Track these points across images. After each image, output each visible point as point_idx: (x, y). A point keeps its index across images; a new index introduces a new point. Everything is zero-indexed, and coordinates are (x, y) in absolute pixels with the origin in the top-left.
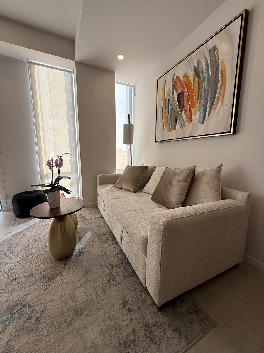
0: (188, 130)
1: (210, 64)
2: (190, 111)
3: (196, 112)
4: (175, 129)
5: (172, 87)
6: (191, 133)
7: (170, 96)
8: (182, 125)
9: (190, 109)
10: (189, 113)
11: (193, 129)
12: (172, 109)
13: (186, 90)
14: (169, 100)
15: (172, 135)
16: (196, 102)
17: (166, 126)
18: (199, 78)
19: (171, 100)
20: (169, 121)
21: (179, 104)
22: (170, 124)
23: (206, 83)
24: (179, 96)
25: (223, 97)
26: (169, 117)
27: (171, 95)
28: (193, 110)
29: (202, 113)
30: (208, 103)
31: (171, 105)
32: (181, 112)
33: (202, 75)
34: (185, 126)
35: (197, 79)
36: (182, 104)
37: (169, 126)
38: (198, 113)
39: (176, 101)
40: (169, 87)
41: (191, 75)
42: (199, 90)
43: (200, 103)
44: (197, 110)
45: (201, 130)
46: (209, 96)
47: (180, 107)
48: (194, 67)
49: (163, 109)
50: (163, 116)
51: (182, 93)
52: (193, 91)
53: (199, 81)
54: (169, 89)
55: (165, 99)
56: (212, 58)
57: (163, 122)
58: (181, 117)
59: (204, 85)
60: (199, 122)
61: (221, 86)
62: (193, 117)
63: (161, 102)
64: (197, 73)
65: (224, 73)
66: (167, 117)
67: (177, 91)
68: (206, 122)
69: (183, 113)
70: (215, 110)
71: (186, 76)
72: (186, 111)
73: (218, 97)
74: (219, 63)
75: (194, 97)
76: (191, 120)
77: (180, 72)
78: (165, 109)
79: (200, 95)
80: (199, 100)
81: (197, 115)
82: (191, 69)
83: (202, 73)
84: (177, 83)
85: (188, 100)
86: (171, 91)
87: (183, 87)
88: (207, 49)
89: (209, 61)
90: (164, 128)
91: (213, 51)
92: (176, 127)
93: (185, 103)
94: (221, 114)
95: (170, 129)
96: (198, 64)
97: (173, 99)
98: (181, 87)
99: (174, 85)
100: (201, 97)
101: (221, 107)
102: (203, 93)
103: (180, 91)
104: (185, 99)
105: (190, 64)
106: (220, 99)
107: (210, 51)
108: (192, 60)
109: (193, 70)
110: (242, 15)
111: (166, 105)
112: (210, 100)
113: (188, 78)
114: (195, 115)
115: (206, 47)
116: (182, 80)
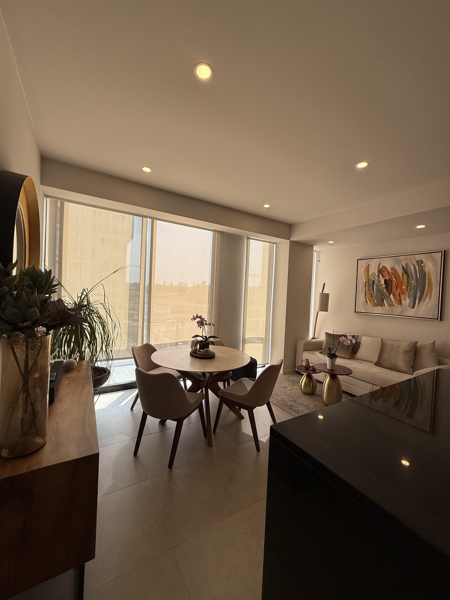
0: (397, 309)
1: (418, 270)
2: (400, 296)
3: (405, 298)
5: (378, 272)
6: (401, 312)
7: (375, 278)
8: (390, 305)
9: (399, 294)
10: (398, 298)
11: (403, 310)
12: (378, 290)
13: (394, 279)
14: (374, 281)
15: (378, 310)
16: (406, 292)
17: (370, 301)
18: (408, 275)
19: (376, 282)
20: (374, 297)
21: (387, 287)
22: (375, 301)
23: (415, 281)
24: (386, 281)
25: (431, 295)
26: (374, 295)
27: (376, 278)
28: (402, 297)
29: (412, 301)
30: (418, 296)
31: (377, 286)
32: (390, 294)
33: (411, 275)
34: (394, 306)
35: (405, 276)
36: (389, 288)
38: (408, 300)
39: (383, 284)
40: (374, 270)
41: (400, 271)
42: (408, 283)
43: (409, 293)
44: (407, 297)
45: (411, 312)
46: (418, 291)
47: (387, 290)
48: (403, 266)
49: (365, 286)
50: (366, 291)
51: (391, 281)
52: (402, 283)
53: (408, 278)
54: (374, 272)
55: (369, 280)
56: (419, 267)
57: (366, 296)
58: (389, 299)
59: (413, 282)
60: (409, 306)
61: (429, 288)
62: (403, 301)
63: (362, 280)
64: (405, 271)
65: (430, 278)
66: (371, 294)
67: (383, 276)
68: (416, 308)
69: (391, 296)
70: (425, 300)
71: (393, 269)
72: (394, 295)
73: (426, 294)
74: (426, 273)
75: (404, 287)
76: (400, 303)
77: (388, 264)
78: (369, 286)
79: (409, 288)
80: (408, 291)
81: (407, 301)
82: (398, 265)
83: (411, 273)
84: (383, 271)
85: (397, 288)
86: (377, 275)
87: (390, 276)
88: (415, 259)
89: (417, 268)
90: (367, 302)
91: (420, 263)
92: (382, 305)
93: (394, 289)
94: (429, 306)
95: (376, 305)
96: (406, 265)
97: (379, 281)
98: (389, 276)
99: (381, 271)
100: (410, 289)
101: (429, 301)
102: (412, 287)
103: (387, 278)
104: (394, 286)
105: (398, 262)
106: (429, 295)
107: (417, 262)
108: (400, 260)
109: (401, 267)
110: (442, 252)
111: (370, 284)
112: (419, 294)
113: (396, 271)
114: (405, 300)
115: (414, 258)
116: (390, 270)
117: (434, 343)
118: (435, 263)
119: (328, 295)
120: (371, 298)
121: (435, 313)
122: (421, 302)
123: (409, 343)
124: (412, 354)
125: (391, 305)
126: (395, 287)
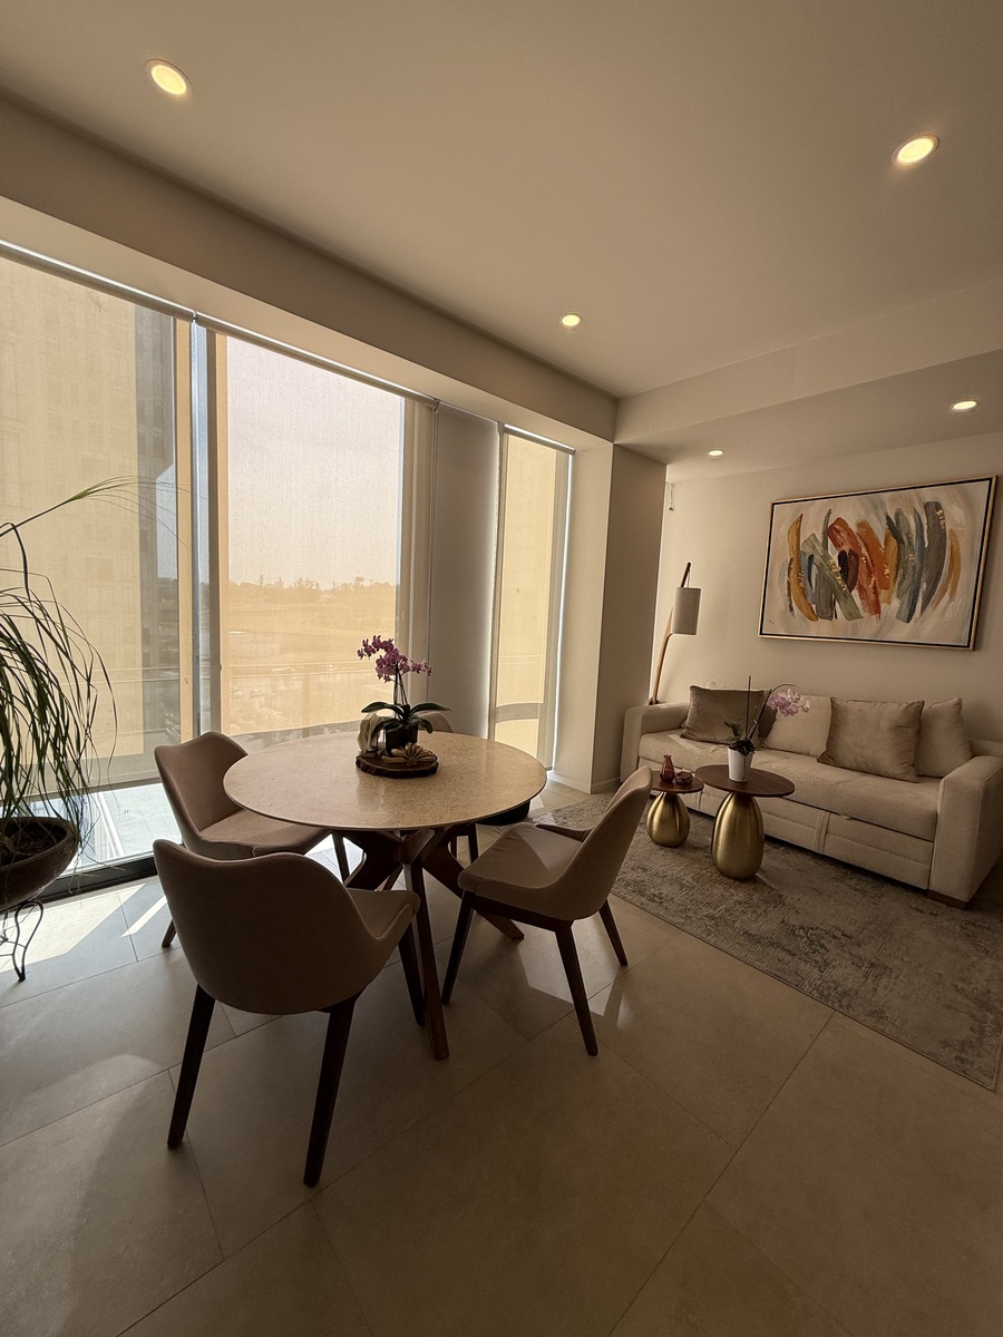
0: (868, 626)
1: (926, 527)
2: (876, 594)
3: (889, 597)
4: (830, 618)
5: (824, 533)
6: (878, 631)
7: (814, 548)
8: (850, 614)
9: (875, 588)
10: (872, 596)
11: (881, 627)
12: (822, 578)
13: (864, 551)
14: (811, 557)
15: (822, 627)
16: (892, 581)
17: (800, 608)
18: (900, 541)
19: (817, 559)
20: (809, 599)
21: (845, 570)
22: (814, 606)
23: (916, 554)
24: (842, 556)
25: (954, 589)
26: (811, 591)
27: (819, 548)
28: (883, 594)
29: (906, 604)
30: (921, 590)
31: (819, 568)
32: (851, 589)
33: (908, 538)
34: (860, 617)
35: (893, 541)
36: (851, 572)
37: (812, 609)
38: (896, 603)
39: (834, 564)
40: (813, 528)
41: (880, 531)
42: (899, 560)
43: (900, 584)
44: (895, 595)
45: (902, 632)
46: (923, 579)
47: (845, 579)
48: (888, 518)
49: (790, 569)
50: (792, 582)
51: (855, 555)
52: (883, 559)
53: (899, 547)
54: (813, 535)
55: (799, 554)
56: (930, 518)
57: (789, 595)
58: (849, 600)
59: (913, 558)
60: (898, 617)
61: (950, 570)
62: (883, 606)
63: (784, 554)
64: (894, 529)
65: (955, 548)
66: (803, 589)
67: (836, 545)
68: (916, 621)
69: (855, 593)
70: (937, 604)
71: (861, 525)
72: (862, 591)
73: (943, 586)
74: (945, 533)
75: (887, 571)
76: (876, 609)
77: (851, 513)
78: (799, 572)
79: (901, 571)
80: (899, 579)
81: (892, 605)
82: (877, 516)
83: (907, 534)
84: (838, 531)
85: (870, 574)
86: (821, 540)
87: (855, 543)
88: (920, 499)
89: (925, 521)
90: (791, 609)
91: (933, 508)
92: (831, 615)
93: (862, 576)
94: (948, 615)
95: (813, 616)
96: (897, 515)
97: (826, 557)
98: (852, 543)
99: (830, 532)
100: (904, 576)
101: (948, 604)
102: (910, 570)
103: (846, 548)
104: (862, 568)
105: (876, 508)
106: (949, 590)
107: (926, 506)
108: (883, 504)
109: (884, 522)
110: (990, 480)
111: (802, 564)
112: (924, 585)
113: (870, 531)
114: (889, 603)
115: (917, 495)
116: (854, 529)
117: (959, 704)
118: (969, 505)
119: (697, 591)
120: (802, 599)
121: (961, 634)
122: (929, 608)
123: (904, 705)
124: (911, 732)
125: (852, 615)
126: (865, 569)
